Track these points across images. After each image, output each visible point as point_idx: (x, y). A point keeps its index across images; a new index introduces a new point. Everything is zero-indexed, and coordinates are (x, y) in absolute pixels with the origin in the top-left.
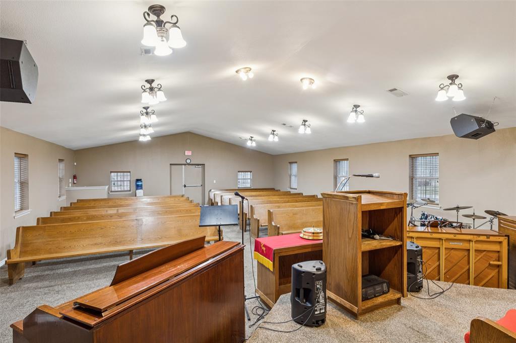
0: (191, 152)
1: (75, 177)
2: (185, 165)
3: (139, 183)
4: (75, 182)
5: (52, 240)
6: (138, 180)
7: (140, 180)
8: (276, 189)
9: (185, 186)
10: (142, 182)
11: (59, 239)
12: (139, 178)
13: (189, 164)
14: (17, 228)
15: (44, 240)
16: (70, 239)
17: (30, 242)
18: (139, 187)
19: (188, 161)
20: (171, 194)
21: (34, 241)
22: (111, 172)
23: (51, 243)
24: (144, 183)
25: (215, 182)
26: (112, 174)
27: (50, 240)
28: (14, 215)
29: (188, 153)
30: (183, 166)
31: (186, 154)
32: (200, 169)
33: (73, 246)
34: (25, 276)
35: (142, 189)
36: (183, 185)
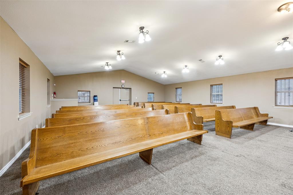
0: (124, 81)
1: (55, 93)
2: (120, 88)
3: (96, 98)
4: (55, 96)
5: (73, 141)
6: (95, 96)
7: (96, 96)
8: (166, 102)
9: (120, 100)
10: (97, 97)
11: (81, 140)
12: (96, 95)
13: (123, 88)
14: (33, 131)
15: (65, 143)
16: (91, 140)
17: (48, 146)
18: (95, 100)
19: (123, 86)
20: (113, 104)
21: (54, 145)
22: (78, 91)
23: (72, 145)
24: (98, 98)
25: (136, 98)
26: (79, 92)
27: (71, 142)
28: (19, 117)
29: (123, 82)
30: (119, 89)
31: (122, 82)
32: (128, 91)
33: (96, 147)
34: (41, 187)
35: (97, 101)
36: (119, 99)
